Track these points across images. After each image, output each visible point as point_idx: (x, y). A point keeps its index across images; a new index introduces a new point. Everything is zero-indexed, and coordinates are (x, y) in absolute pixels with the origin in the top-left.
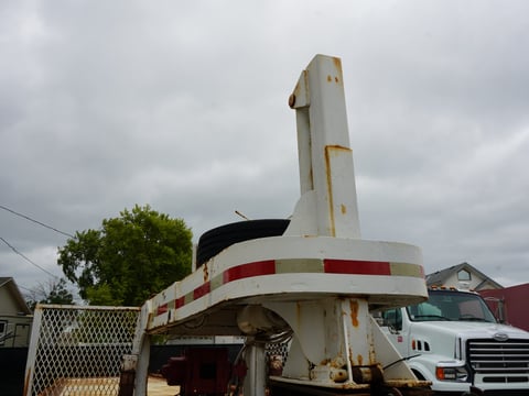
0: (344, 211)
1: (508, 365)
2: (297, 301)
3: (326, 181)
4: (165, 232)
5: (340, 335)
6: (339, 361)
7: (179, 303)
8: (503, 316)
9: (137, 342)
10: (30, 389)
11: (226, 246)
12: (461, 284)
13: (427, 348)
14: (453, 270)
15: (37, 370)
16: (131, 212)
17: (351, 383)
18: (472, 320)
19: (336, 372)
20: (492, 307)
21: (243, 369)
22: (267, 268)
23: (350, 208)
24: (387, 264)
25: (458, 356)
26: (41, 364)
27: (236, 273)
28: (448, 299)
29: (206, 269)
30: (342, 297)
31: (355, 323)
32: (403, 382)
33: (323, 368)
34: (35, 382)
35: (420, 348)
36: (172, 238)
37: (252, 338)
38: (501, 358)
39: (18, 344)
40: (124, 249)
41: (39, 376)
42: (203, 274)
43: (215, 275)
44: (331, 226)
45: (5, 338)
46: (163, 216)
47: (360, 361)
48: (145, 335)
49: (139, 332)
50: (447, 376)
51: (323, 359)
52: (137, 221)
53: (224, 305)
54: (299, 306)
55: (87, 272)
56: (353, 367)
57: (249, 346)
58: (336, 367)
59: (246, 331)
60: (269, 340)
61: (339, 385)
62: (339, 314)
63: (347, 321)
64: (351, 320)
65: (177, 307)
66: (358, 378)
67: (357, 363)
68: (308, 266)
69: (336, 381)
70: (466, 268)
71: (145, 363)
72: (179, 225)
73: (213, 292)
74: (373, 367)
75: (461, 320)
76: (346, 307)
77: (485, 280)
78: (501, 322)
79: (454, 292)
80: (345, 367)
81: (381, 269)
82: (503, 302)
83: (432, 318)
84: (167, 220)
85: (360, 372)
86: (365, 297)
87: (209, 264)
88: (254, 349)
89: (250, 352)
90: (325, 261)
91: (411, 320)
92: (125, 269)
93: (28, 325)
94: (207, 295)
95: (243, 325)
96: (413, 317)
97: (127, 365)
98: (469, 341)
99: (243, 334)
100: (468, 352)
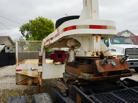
0: (95, 12)
1: (135, 55)
2: (82, 37)
3: (90, 3)
4: (47, 23)
5: (93, 45)
6: (93, 51)
7: (52, 39)
8: (136, 43)
9: (42, 49)
10: (17, 60)
11: (63, 23)
12: (126, 35)
13: (115, 51)
14: (124, 32)
15: (18, 56)
16: (38, 18)
17: (95, 56)
18: (127, 44)
19: (92, 53)
20: (133, 41)
21: (69, 55)
22: (74, 27)
23: (97, 11)
24: (106, 26)
25: (123, 52)
26: (19, 55)
27: (66, 29)
28: (122, 39)
29: (58, 29)
30: (94, 35)
31: (97, 41)
32: (109, 55)
33: (89, 53)
34: (18, 59)
35: (113, 51)
36: (49, 25)
37: (71, 48)
38: (134, 53)
39: (13, 52)
40: (36, 28)
41: (19, 58)
42: (57, 30)
43: (60, 30)
44: (91, 16)
45: (10, 51)
46: (46, 19)
47: (98, 51)
48: (44, 48)
49: (42, 47)
50: (119, 57)
51: (88, 50)
52: (39, 20)
53: (63, 38)
54: (82, 38)
55: (28, 34)
56: (96, 52)
57: (70, 50)
58: (92, 52)
59: (69, 46)
60: (75, 48)
61: (93, 56)
62: (93, 39)
63: (95, 41)
64: (96, 41)
65: (51, 40)
66: (97, 55)
67: (97, 51)
68: (85, 27)
69: (92, 55)
70: (127, 31)
71: (44, 54)
72: (50, 21)
73: (60, 35)
74: (101, 52)
75: (125, 44)
76: (95, 37)
77: (132, 34)
78: (135, 44)
79: (123, 37)
80: (94, 52)
81: (104, 27)
82: (136, 39)
83: (117, 43)
84: (47, 20)
85: (98, 53)
86: (100, 35)
87: (59, 28)
88: (71, 50)
89: (70, 51)
90: (89, 25)
91: (111, 44)
92: (37, 33)
93: (15, 48)
94: (59, 36)
95: (68, 45)
96: (112, 43)
97: (40, 55)
98: (126, 49)
99: (68, 47)
100: (126, 52)
